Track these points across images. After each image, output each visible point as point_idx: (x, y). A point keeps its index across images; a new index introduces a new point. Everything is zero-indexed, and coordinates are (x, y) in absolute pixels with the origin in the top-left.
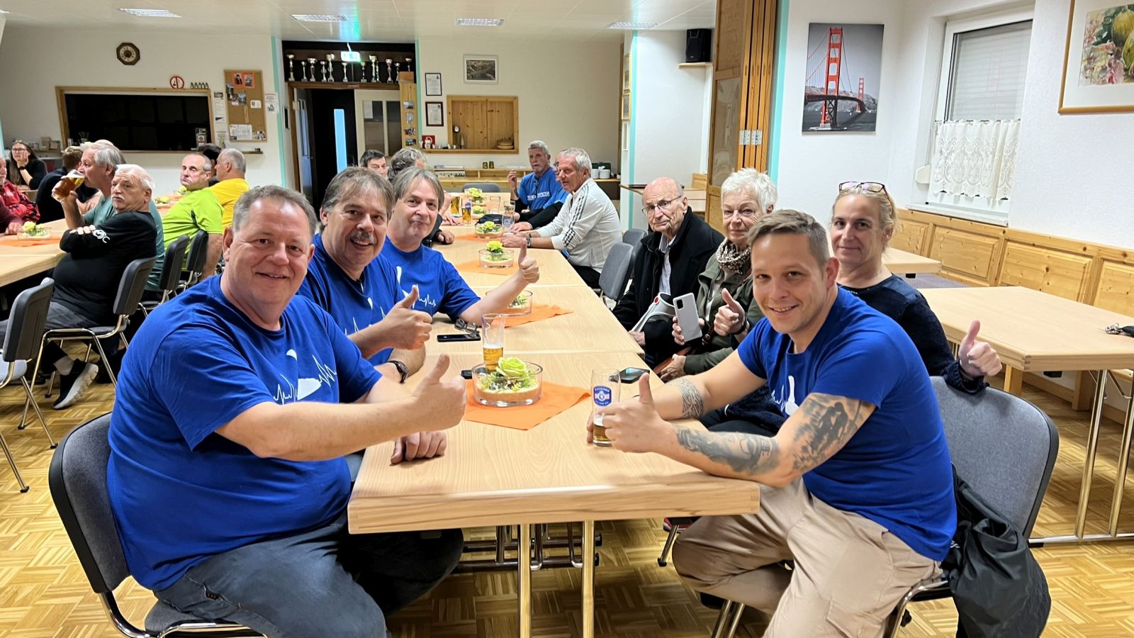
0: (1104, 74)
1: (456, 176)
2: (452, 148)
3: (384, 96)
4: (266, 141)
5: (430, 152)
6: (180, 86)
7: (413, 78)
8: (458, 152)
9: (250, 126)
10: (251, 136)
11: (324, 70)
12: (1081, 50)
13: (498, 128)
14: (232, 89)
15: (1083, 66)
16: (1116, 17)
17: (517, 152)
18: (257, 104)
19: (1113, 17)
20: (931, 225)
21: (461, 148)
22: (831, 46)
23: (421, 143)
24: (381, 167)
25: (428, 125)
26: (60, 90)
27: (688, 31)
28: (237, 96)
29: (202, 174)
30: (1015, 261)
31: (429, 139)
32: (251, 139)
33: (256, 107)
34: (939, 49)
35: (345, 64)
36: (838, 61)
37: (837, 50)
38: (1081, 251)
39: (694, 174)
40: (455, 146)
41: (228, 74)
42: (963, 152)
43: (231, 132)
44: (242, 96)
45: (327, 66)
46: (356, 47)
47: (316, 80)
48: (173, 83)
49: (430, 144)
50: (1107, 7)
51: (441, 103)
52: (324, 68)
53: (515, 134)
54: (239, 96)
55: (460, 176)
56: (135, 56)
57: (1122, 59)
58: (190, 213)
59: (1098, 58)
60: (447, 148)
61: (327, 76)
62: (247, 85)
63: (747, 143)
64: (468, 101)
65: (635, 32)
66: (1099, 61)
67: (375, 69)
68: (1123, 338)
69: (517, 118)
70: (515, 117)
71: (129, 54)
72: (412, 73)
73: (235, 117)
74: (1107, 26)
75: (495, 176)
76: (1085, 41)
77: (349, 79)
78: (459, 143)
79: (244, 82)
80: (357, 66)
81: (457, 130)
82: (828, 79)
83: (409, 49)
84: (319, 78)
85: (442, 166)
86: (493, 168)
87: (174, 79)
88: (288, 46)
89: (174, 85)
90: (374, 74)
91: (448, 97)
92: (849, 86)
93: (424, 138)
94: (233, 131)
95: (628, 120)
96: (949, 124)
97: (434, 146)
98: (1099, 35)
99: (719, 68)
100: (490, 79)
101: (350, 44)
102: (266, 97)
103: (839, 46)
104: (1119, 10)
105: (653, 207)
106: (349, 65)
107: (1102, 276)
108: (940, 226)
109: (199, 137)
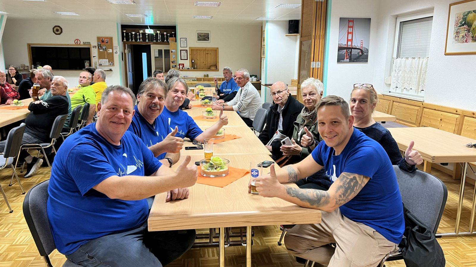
0: (463, 39)
1: (193, 80)
2: (191, 69)
3: (163, 47)
4: (114, 66)
5: (182, 71)
6: (79, 44)
7: (175, 40)
8: (194, 71)
9: (107, 60)
10: (107, 64)
11: (138, 37)
12: (454, 29)
13: (210, 60)
15: (454, 36)
16: (468, 15)
17: (218, 71)
18: (110, 51)
19: (467, 15)
20: (392, 101)
21: (195, 69)
22: (349, 27)
23: (178, 67)
24: (162, 77)
25: (181, 59)
26: (29, 45)
27: (289, 21)
28: (102, 47)
29: (88, 80)
30: (427, 116)
31: (182, 65)
32: (108, 65)
33: (110, 52)
34: (394, 27)
35: (146, 34)
36: (352, 33)
37: (351, 29)
38: (455, 112)
39: (292, 80)
40: (192, 68)
41: (98, 38)
42: (405, 71)
43: (99, 62)
44: (104, 47)
45: (139, 35)
46: (152, 27)
47: (135, 41)
48: (76, 42)
49: (182, 67)
50: (464, 11)
51: (187, 50)
52: (138, 36)
53: (217, 63)
54: (103, 47)
55: (194, 80)
56: (60, 31)
57: (471, 33)
58: (82, 96)
59: (461, 32)
60: (189, 69)
61: (140, 39)
62: (106, 43)
63: (314, 67)
64: (198, 50)
65: (267, 21)
66: (461, 33)
67: (159, 37)
68: (473, 149)
69: (218, 56)
70: (217, 56)
71: (58, 30)
72: (175, 38)
73: (101, 56)
74: (464, 19)
75: (209, 80)
76: (455, 25)
77: (149, 41)
78: (194, 67)
79: (105, 42)
80: (152, 35)
81: (193, 62)
82: (348, 40)
83: (174, 28)
84: (136, 40)
85: (187, 76)
86: (208, 77)
87: (76, 41)
88: (123, 27)
89: (76, 43)
90: (159, 39)
91: (190, 48)
92: (356, 43)
93: (179, 65)
95: (264, 57)
96: (399, 59)
97: (184, 68)
98: (461, 23)
99: (302, 36)
100: (207, 41)
101: (149, 26)
102: (114, 48)
103: (352, 27)
104: (469, 12)
105: (275, 94)
106: (149, 35)
107: (464, 123)
108: (395, 102)
109: (86, 64)
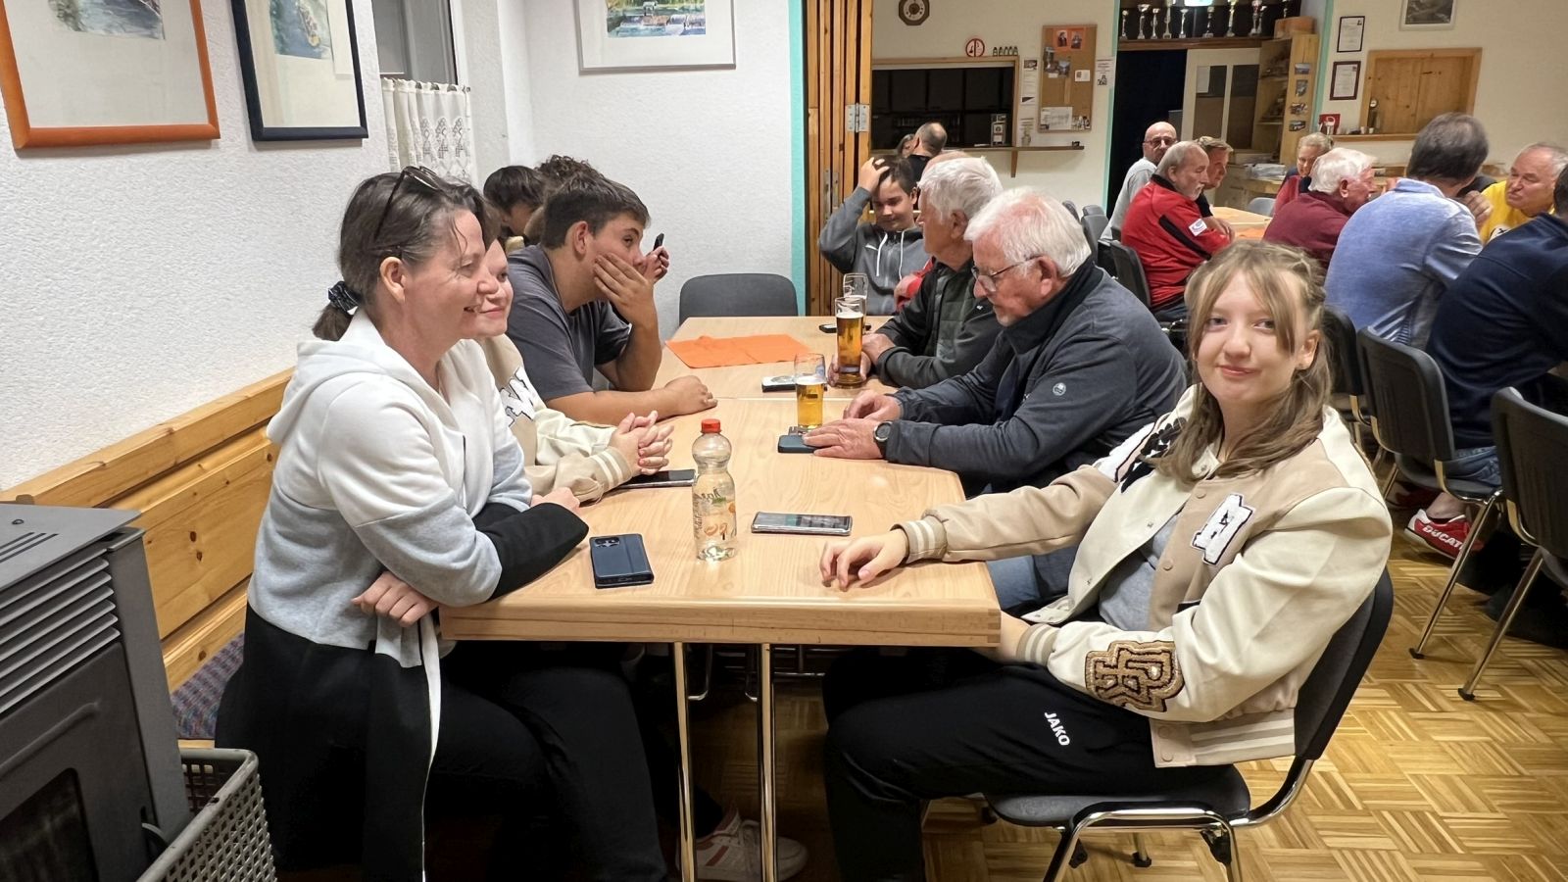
2: (1367, 133)
3: (1231, 58)
7: (1308, 25)
8: (1375, 139)
9: (1071, 108)
10: (1069, 124)
11: (1154, 22)
13: (1434, 99)
14: (1052, 54)
18: (1084, 75)
21: (1377, 133)
25: (1332, 98)
28: (1057, 63)
31: (1331, 120)
32: (1070, 128)
33: (1082, 79)
35: (1184, 11)
40: (1371, 130)
43: (1042, 117)
45: (1162, 16)
51: (1359, 63)
52: (1155, 18)
54: (1061, 64)
60: (1358, 133)
61: (1160, 30)
64: (1395, 59)
70: (1472, 80)
73: (1050, 96)
77: (1189, 34)
78: (1375, 124)
79: (1069, 43)
80: (1201, 13)
81: (1374, 105)
84: (1148, 34)
93: (1323, 118)
94: (1046, 117)
102: (1097, 63)
106: (1191, 12)
109: (995, 126)
